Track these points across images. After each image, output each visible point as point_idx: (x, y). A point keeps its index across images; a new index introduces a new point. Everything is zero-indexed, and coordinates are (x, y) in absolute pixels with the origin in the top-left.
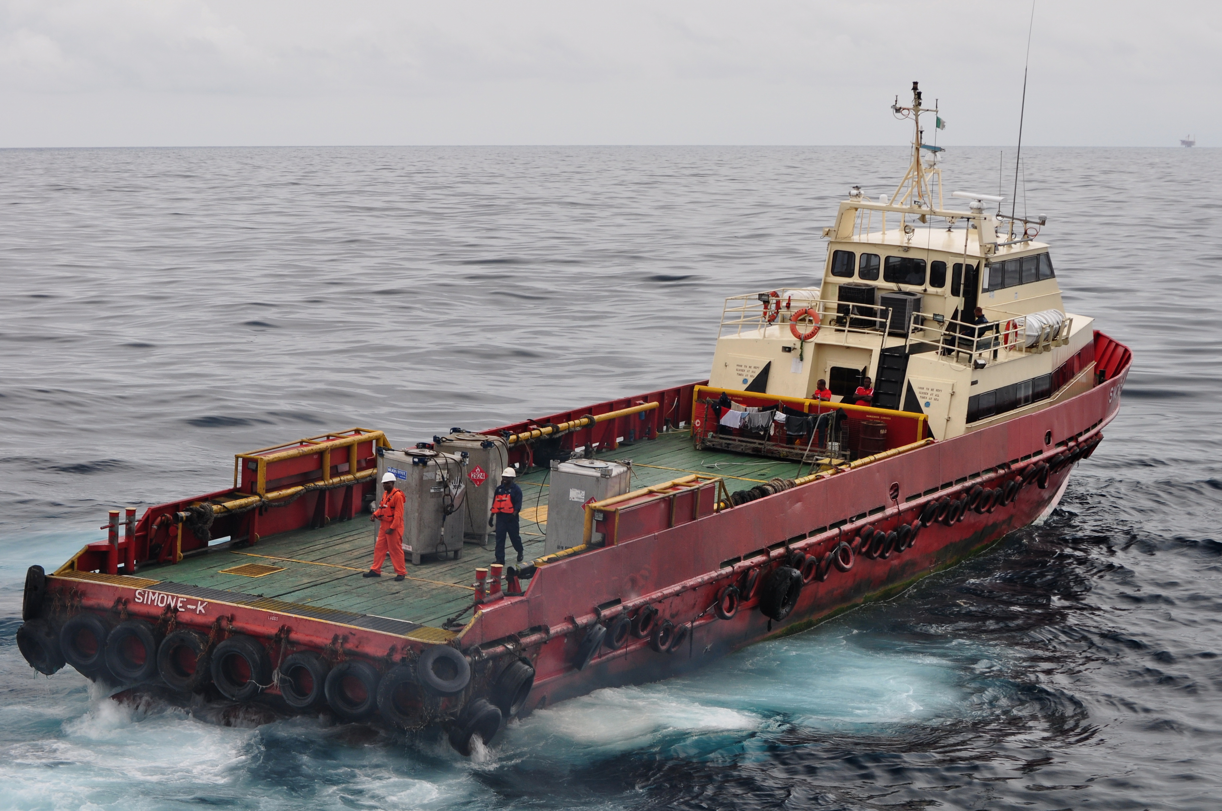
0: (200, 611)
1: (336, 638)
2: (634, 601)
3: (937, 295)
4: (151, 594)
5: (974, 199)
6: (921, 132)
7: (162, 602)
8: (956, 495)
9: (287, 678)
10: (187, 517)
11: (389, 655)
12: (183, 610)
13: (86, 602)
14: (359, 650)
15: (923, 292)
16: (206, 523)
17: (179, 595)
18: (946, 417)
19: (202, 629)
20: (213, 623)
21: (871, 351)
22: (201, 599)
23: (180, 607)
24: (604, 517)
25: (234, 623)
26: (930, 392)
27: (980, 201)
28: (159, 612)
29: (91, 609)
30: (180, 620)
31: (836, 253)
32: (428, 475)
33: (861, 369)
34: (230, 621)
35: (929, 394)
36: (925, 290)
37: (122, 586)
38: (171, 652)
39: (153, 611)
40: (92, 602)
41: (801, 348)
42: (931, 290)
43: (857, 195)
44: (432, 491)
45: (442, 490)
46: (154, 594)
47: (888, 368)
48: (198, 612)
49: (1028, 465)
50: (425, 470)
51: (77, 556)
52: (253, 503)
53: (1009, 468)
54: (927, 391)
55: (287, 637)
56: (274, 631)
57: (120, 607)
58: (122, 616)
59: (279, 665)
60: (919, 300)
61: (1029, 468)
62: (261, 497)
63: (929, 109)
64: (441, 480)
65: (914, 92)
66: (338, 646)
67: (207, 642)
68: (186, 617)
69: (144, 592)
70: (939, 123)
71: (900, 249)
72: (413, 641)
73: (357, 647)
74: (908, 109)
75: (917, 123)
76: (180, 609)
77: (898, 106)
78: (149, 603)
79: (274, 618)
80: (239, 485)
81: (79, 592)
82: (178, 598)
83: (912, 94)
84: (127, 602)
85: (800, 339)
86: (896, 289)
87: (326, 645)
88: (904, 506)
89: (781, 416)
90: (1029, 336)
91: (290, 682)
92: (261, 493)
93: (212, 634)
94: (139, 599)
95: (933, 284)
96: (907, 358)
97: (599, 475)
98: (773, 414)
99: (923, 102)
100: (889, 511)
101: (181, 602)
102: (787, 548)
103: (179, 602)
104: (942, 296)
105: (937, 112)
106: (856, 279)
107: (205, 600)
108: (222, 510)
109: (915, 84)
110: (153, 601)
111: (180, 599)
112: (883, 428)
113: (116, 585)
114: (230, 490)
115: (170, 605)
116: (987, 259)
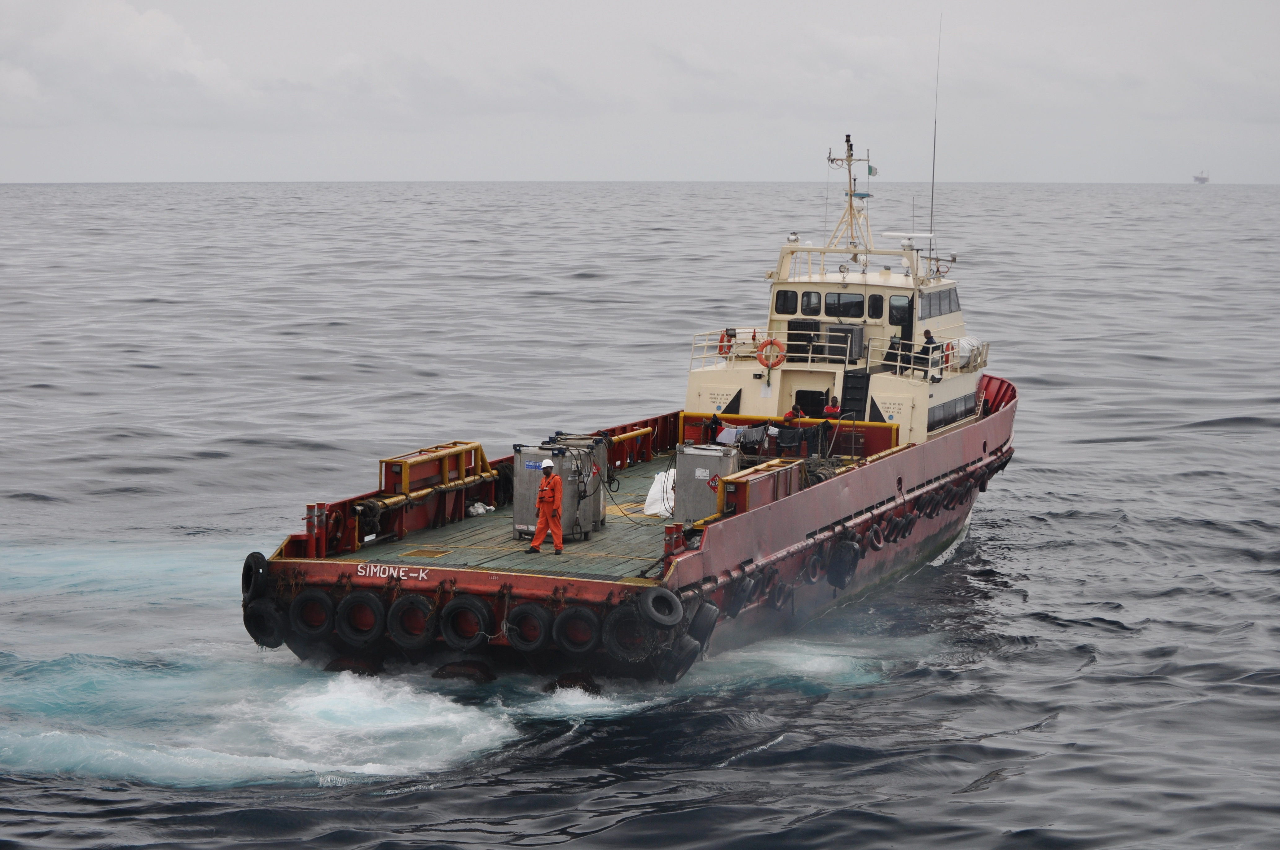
0: (422, 577)
1: (556, 590)
2: (761, 561)
3: (876, 325)
4: (373, 567)
5: (904, 238)
6: (855, 180)
7: (384, 573)
8: (936, 490)
9: (515, 627)
10: (362, 510)
11: (609, 599)
12: (406, 578)
13: (308, 579)
14: (579, 597)
15: (863, 323)
16: (375, 516)
17: (400, 566)
18: (909, 427)
19: (428, 592)
20: (437, 586)
21: (835, 373)
22: (423, 567)
23: (403, 576)
24: (736, 489)
25: (457, 585)
26: (892, 406)
27: (909, 239)
28: (383, 582)
29: (315, 585)
30: (404, 587)
31: (779, 293)
32: (566, 465)
33: (824, 391)
34: (454, 584)
35: (892, 408)
36: (865, 322)
37: (343, 563)
38: (400, 614)
39: (377, 582)
40: (316, 579)
41: (769, 374)
42: (870, 321)
43: (796, 240)
44: (569, 479)
45: (577, 478)
46: (375, 567)
47: (851, 388)
48: (420, 579)
49: (976, 470)
50: (564, 460)
51: (284, 545)
52: (402, 500)
53: (965, 470)
54: (890, 406)
55: (510, 592)
56: (496, 589)
57: (344, 581)
58: (348, 588)
59: (505, 616)
60: (862, 330)
61: (977, 472)
62: (407, 496)
63: (861, 158)
64: (576, 469)
65: (848, 144)
66: (560, 595)
67: (435, 603)
68: (411, 584)
69: (367, 566)
70: (871, 171)
71: (840, 286)
72: (629, 586)
73: (577, 595)
74: (842, 160)
75: (850, 172)
76: (403, 578)
77: (832, 157)
78: (372, 575)
79: (494, 578)
80: (383, 488)
81: (299, 572)
82: (399, 569)
83: (845, 146)
84: (350, 577)
85: (768, 367)
86: (837, 322)
87: (547, 596)
88: (908, 497)
89: (773, 431)
90: (961, 357)
91: (516, 630)
92: (406, 492)
93: (437, 597)
94: (362, 572)
95: (871, 316)
96: (868, 377)
97: (721, 454)
98: (766, 429)
99: (855, 152)
100: (899, 501)
101: (403, 571)
102: (844, 526)
103: (401, 571)
104: (881, 326)
105: (869, 161)
106: (799, 315)
107: (426, 567)
108: (383, 507)
109: (848, 136)
110: (375, 573)
111: (402, 569)
112: (862, 437)
113: (338, 562)
114: (377, 492)
115: (392, 575)
116: (920, 291)
